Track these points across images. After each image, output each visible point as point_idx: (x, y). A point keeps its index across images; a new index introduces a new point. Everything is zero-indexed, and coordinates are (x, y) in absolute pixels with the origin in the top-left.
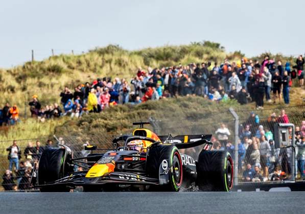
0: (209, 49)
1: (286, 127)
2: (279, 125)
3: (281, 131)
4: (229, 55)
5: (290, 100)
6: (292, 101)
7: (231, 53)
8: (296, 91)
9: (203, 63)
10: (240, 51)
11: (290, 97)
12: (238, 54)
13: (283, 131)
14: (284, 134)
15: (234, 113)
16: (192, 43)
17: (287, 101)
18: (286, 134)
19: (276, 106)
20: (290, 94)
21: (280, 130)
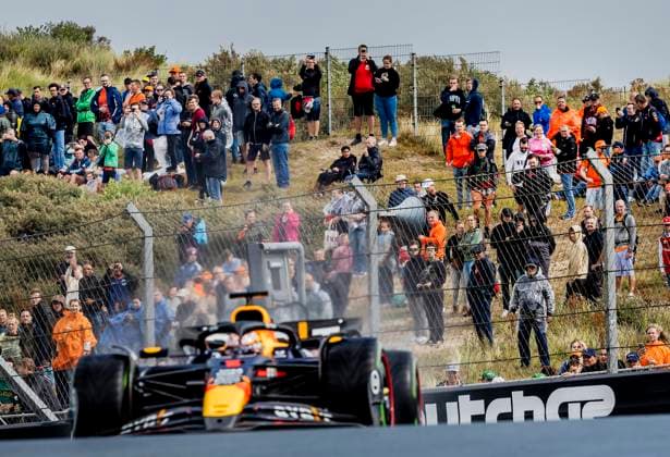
0: (68, 45)
1: (281, 253)
2: (262, 247)
3: (268, 263)
4: (122, 61)
5: (292, 176)
6: (295, 180)
7: (127, 52)
8: (304, 152)
9: (52, 85)
10: (152, 49)
11: (290, 169)
12: (149, 58)
13: (274, 264)
14: (275, 271)
15: (139, 218)
16: (20, 30)
17: (283, 180)
18: (281, 271)
19: (253, 195)
20: (289, 162)
21: (265, 260)
